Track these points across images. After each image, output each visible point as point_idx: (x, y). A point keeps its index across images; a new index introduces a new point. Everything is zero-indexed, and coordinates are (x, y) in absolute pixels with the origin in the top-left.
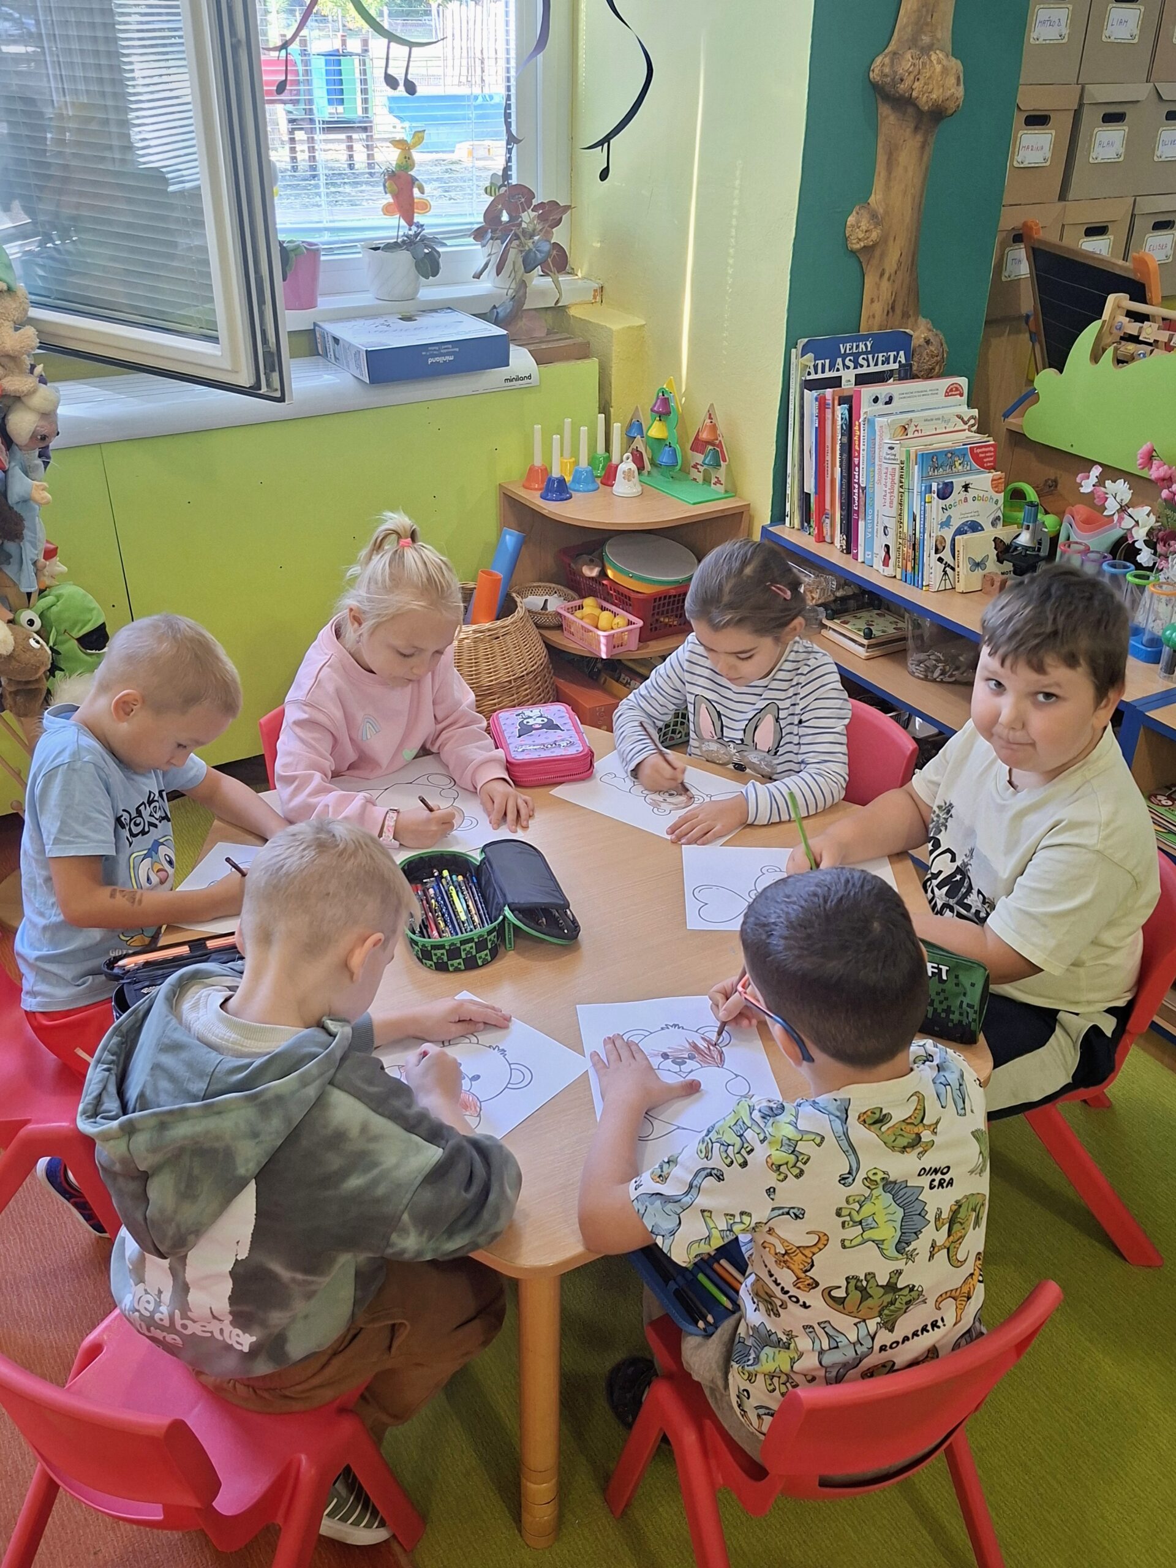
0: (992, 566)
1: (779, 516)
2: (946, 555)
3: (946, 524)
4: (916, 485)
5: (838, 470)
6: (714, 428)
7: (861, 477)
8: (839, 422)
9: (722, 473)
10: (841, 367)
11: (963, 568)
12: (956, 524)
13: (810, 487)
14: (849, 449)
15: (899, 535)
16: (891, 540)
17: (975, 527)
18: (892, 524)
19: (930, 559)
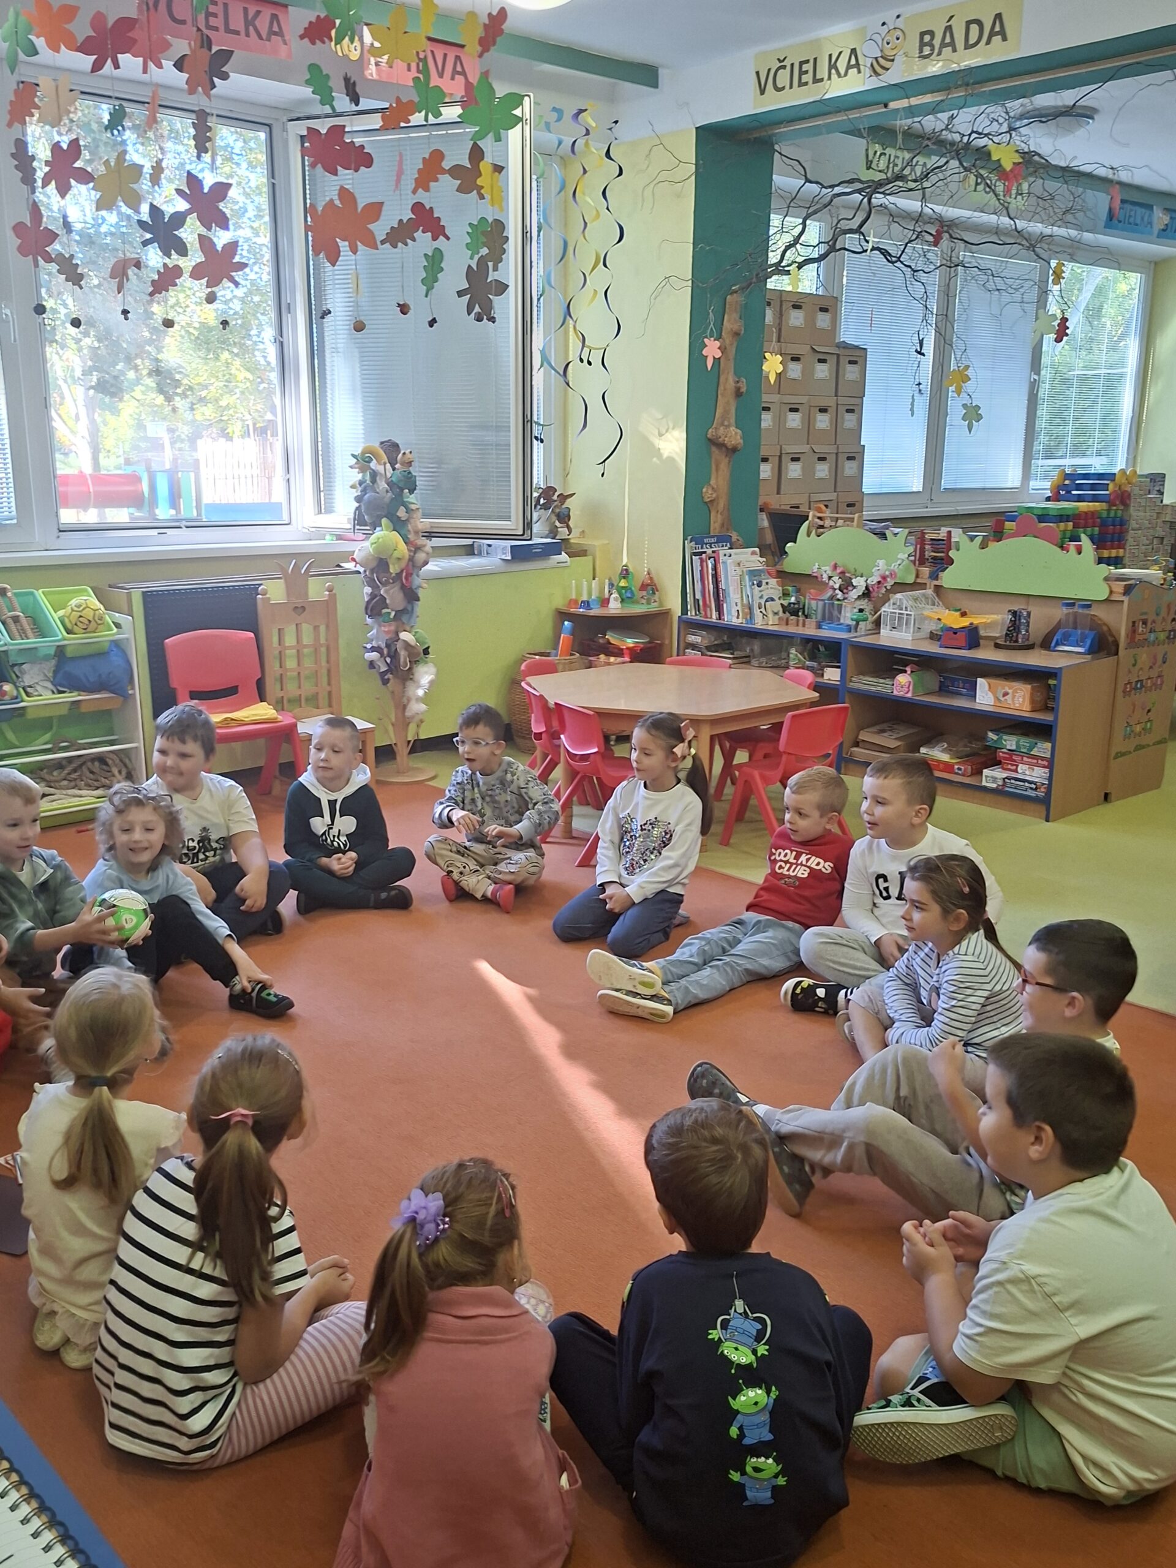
0: (781, 614)
1: (684, 610)
2: (763, 610)
3: (761, 597)
4: (748, 583)
5: (711, 586)
6: (651, 579)
7: (722, 585)
8: (710, 566)
9: (656, 597)
10: (705, 548)
11: (770, 615)
12: (765, 598)
13: (698, 596)
14: (716, 577)
15: (743, 605)
16: (739, 608)
17: (773, 600)
18: (739, 601)
19: (757, 611)
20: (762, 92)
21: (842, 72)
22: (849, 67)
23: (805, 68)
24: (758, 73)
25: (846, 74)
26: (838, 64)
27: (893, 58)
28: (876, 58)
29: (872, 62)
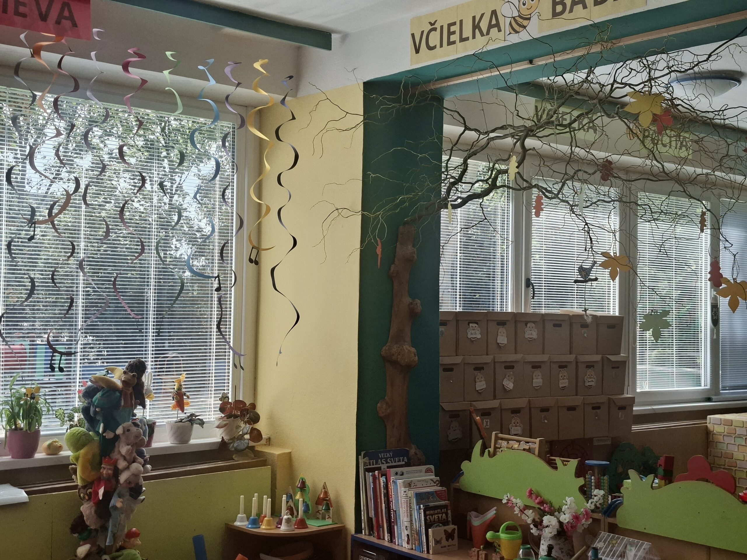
1: (359, 529)
5: (384, 505)
6: (326, 492)
7: (394, 506)
8: (382, 484)
9: (332, 513)
10: (380, 463)
13: (372, 514)
14: (387, 495)
16: (409, 532)
18: (408, 525)
20: (417, 51)
21: (485, 31)
22: (490, 26)
23: (452, 29)
24: (413, 35)
25: (488, 33)
26: (481, 24)
27: (529, 16)
28: (514, 18)
29: (511, 22)
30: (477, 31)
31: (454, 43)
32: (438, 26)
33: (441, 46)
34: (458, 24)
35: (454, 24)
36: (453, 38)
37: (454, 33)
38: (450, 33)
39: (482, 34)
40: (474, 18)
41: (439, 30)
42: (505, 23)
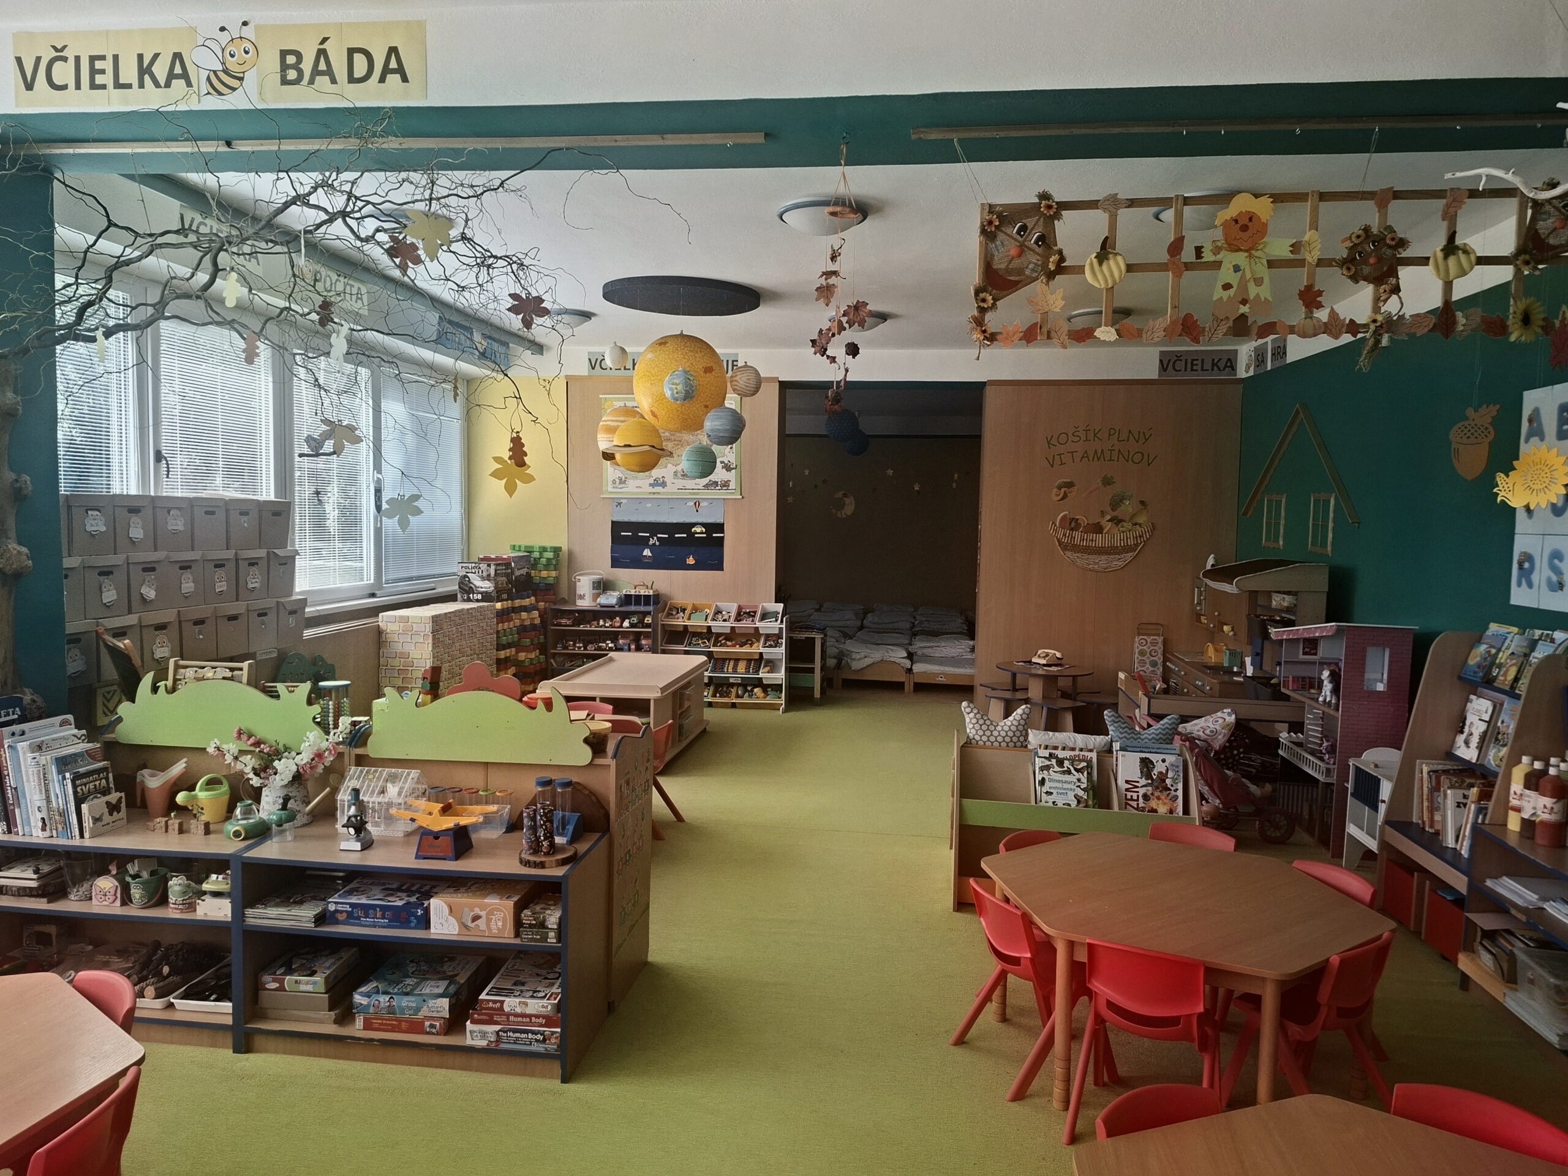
7: (12, 781)
16: (44, 814)
18: (41, 803)
20: (29, 87)
21: (162, 81)
22: (171, 76)
23: (99, 65)
24: (19, 60)
25: (168, 85)
26: (153, 69)
27: (241, 75)
28: (215, 72)
29: (208, 76)
30: (147, 77)
31: (103, 87)
32: (69, 53)
33: (78, 87)
34: (110, 59)
35: (103, 58)
36: (99, 79)
37: (103, 72)
38: (93, 72)
39: (157, 85)
40: (140, 57)
41: (71, 62)
42: (199, 77)
